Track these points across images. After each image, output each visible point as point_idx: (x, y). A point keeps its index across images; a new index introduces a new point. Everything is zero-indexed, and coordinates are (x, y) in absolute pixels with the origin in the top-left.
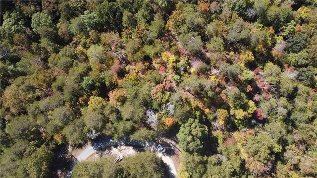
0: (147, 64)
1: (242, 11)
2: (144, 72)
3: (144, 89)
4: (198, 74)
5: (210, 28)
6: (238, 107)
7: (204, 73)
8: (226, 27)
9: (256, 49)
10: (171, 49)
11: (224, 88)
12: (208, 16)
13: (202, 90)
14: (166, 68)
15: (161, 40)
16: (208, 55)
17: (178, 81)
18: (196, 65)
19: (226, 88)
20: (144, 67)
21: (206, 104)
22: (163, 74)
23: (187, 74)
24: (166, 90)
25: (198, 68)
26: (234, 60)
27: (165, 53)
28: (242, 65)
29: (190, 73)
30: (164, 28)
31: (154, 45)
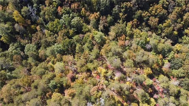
0: (89, 74)
1: (143, 45)
2: (87, 78)
3: (86, 88)
4: (119, 81)
5: (125, 54)
6: (144, 102)
7: (122, 80)
8: (134, 54)
9: (153, 67)
10: (103, 65)
11: (135, 90)
12: (124, 48)
13: (122, 90)
14: (100, 76)
15: (97, 61)
16: (125, 69)
17: (107, 84)
18: (118, 75)
19: (136, 90)
20: (87, 75)
21: (124, 99)
22: (98, 80)
23: (112, 81)
24: (100, 90)
25: (119, 77)
26: (140, 73)
27: (99, 67)
28: (145, 76)
29: (114, 80)
30: (99, 54)
31: (93, 63)
